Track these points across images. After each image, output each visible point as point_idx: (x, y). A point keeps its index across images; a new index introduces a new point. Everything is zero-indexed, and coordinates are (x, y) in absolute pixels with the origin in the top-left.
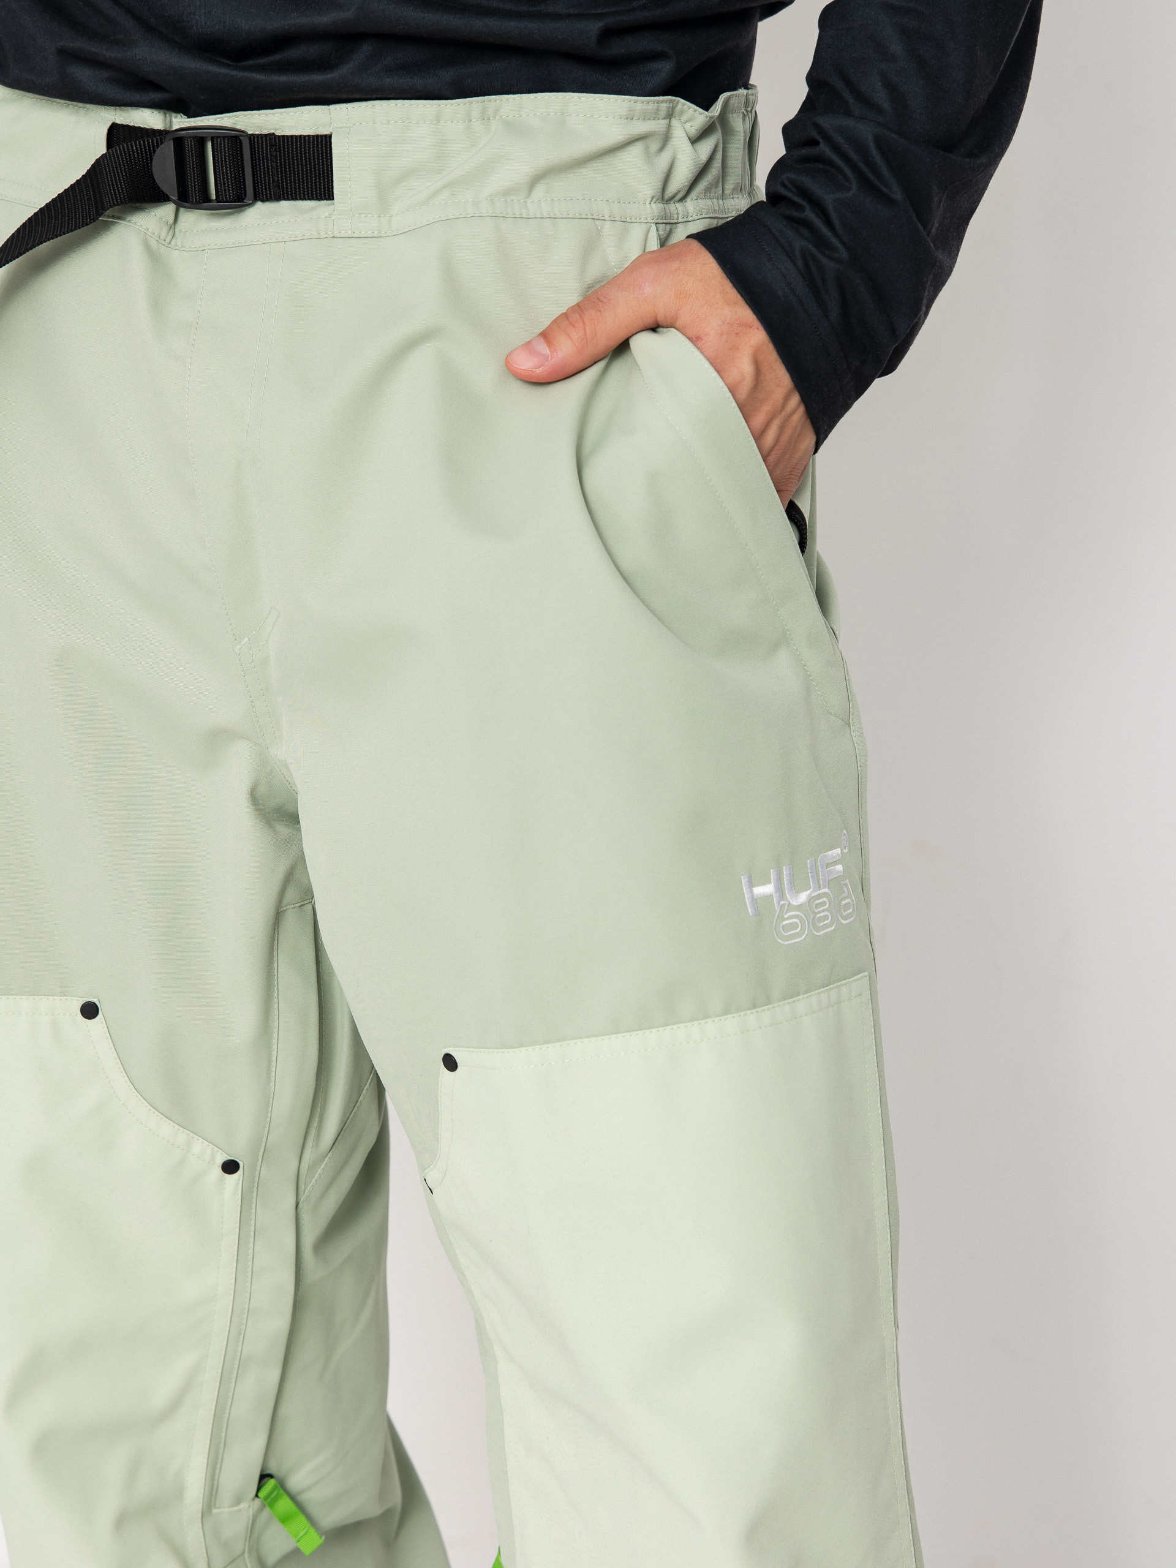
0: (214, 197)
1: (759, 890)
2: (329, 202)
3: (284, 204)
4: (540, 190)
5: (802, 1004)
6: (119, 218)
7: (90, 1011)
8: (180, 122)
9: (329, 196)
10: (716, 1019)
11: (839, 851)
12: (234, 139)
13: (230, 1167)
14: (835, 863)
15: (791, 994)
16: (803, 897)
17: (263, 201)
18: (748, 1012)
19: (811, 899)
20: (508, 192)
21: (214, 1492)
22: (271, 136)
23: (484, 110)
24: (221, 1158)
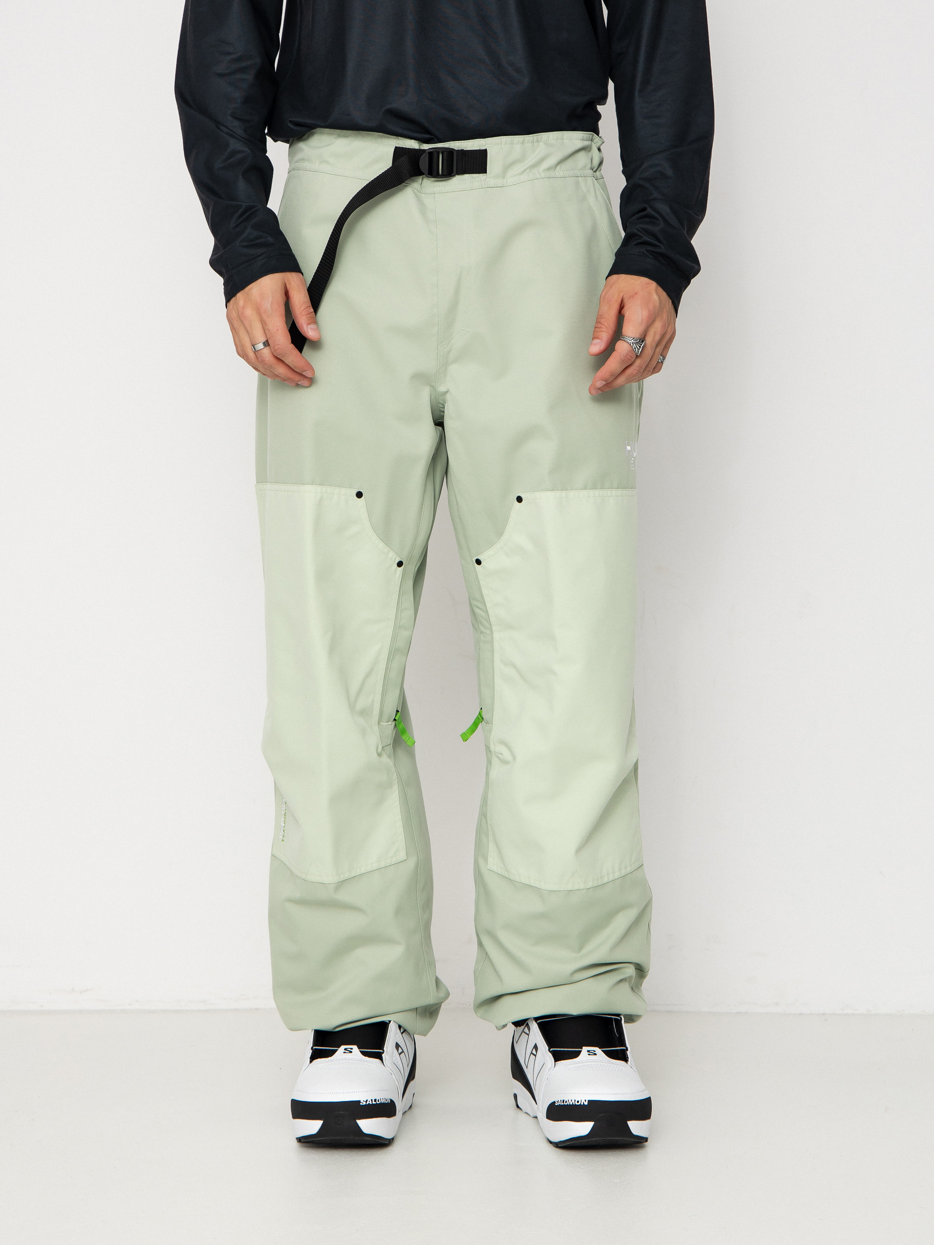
0: (440, 173)
2: (485, 174)
3: (466, 175)
4: (558, 167)
7: (359, 495)
8: (426, 147)
9: (485, 172)
10: (615, 490)
12: (451, 151)
13: (400, 564)
17: (458, 175)
18: (624, 489)
20: (549, 169)
21: (382, 712)
22: (462, 150)
23: (538, 138)
24: (397, 561)
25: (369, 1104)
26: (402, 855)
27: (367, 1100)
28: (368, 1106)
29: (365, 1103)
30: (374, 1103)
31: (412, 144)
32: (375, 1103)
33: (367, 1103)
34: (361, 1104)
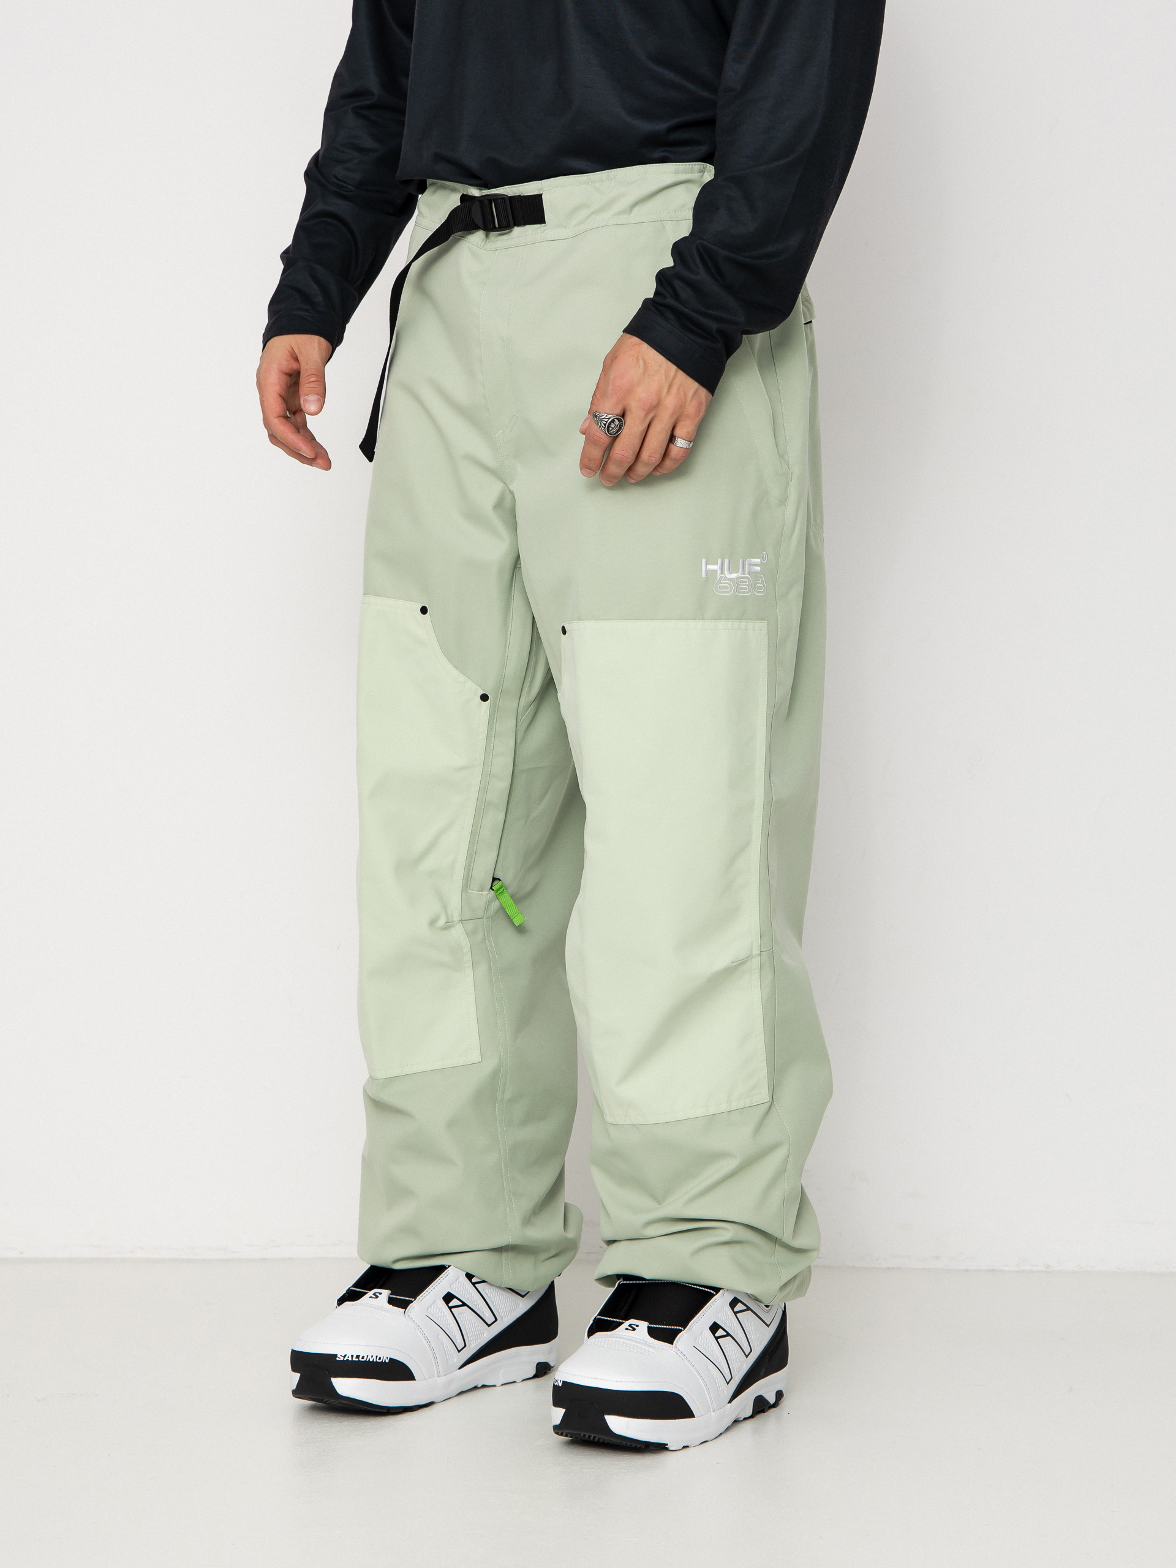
0: (496, 226)
1: (710, 567)
2: (543, 225)
3: (528, 226)
5: (722, 624)
6: (463, 237)
8: (484, 192)
9: (544, 222)
10: (675, 621)
11: (759, 560)
12: (502, 198)
13: (484, 698)
14: (756, 565)
15: (717, 617)
16: (734, 576)
17: (518, 226)
18: (692, 621)
19: (738, 578)
21: (470, 877)
22: (519, 197)
24: (481, 693)
25: (348, 1360)
26: (475, 1057)
27: (345, 1355)
28: (346, 1363)
29: (342, 1359)
30: (354, 1359)
31: (475, 192)
32: (357, 1360)
33: (345, 1359)
34: (338, 1359)
